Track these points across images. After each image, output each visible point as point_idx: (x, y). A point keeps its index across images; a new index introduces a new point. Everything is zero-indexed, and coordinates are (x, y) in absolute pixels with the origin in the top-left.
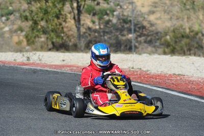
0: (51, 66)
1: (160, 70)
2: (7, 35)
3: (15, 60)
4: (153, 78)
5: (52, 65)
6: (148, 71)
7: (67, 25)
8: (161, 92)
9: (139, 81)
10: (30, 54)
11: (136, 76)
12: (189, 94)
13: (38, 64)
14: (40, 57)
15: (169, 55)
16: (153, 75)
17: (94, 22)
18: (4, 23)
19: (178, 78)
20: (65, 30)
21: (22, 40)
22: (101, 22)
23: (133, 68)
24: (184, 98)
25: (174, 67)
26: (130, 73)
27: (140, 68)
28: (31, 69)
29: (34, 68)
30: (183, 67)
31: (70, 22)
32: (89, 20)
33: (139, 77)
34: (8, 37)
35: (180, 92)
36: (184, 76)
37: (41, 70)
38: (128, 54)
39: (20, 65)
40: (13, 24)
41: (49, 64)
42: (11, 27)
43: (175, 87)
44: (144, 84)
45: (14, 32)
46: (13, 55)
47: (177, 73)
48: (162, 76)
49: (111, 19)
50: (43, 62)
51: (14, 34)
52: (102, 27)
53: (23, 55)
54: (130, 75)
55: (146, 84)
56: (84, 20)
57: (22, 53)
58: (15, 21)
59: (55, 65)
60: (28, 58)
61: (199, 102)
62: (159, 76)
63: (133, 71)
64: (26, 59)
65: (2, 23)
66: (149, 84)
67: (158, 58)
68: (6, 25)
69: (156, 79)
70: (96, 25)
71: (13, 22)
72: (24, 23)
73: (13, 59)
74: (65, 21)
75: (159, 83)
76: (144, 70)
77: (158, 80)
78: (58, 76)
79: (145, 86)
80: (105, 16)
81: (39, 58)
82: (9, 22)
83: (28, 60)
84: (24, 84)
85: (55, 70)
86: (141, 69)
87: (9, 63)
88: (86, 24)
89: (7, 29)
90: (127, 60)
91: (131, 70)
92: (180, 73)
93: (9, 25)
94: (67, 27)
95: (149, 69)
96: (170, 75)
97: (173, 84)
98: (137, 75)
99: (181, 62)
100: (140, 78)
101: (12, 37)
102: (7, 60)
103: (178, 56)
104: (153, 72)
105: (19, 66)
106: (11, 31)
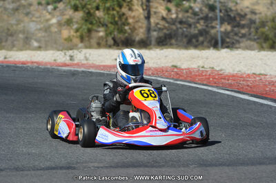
0: (98, 67)
1: (237, 69)
2: (54, 29)
3: (55, 60)
4: (225, 79)
5: (100, 66)
6: (221, 70)
7: (133, 14)
8: (228, 95)
9: (205, 82)
10: (75, 52)
11: (204, 77)
12: (262, 98)
13: (83, 65)
14: (88, 55)
15: (257, 51)
16: (227, 75)
17: (169, 10)
18: (50, 13)
19: (258, 78)
20: (130, 21)
21: (73, 36)
22: (179, 9)
23: (203, 67)
24: (254, 102)
25: (257, 65)
26: (197, 74)
27: (212, 66)
28: (71, 71)
29: (76, 69)
30: (267, 65)
31: (137, 10)
32: (163, 8)
33: (206, 78)
34: (56, 32)
35: (252, 96)
36: (266, 75)
37: (83, 71)
38: (204, 49)
39: (60, 66)
40: (62, 14)
41: (98, 64)
42: (59, 18)
43: (249, 89)
44: (209, 86)
45: (64, 25)
46: (54, 54)
47: (258, 73)
48: (238, 77)
49: (192, 5)
50: (91, 62)
51: (64, 28)
52: (180, 16)
53: (65, 54)
54: (196, 75)
55: (212, 86)
56: (156, 8)
57: (64, 51)
58: (66, 10)
59: (104, 66)
60: (72, 58)
61: (271, 107)
62: (233, 76)
63: (203, 71)
64: (68, 58)
65: (47, 14)
66: (217, 87)
67: (240, 54)
68: (53, 16)
69: (228, 80)
70: (172, 14)
71: (63, 12)
72: (76, 13)
73: (53, 59)
74: (130, 9)
75: (230, 85)
76: (218, 69)
77: (230, 81)
78: (102, 78)
79: (210, 88)
80: (184, 2)
81: (85, 57)
82: (57, 13)
83: (71, 60)
84: (56, 88)
85: (102, 71)
86: (213, 68)
87: (46, 63)
88: (159, 12)
89: (54, 21)
90: (199, 57)
91: (201, 69)
92: (263, 72)
93: (58, 16)
94: (134, 17)
95: (224, 68)
96: (248, 75)
97: (248, 86)
98: (206, 75)
99: (269, 59)
100: (209, 78)
101: (60, 31)
102: (44, 61)
103: (268, 51)
104: (227, 71)
105: (56, 68)
106: (60, 24)
